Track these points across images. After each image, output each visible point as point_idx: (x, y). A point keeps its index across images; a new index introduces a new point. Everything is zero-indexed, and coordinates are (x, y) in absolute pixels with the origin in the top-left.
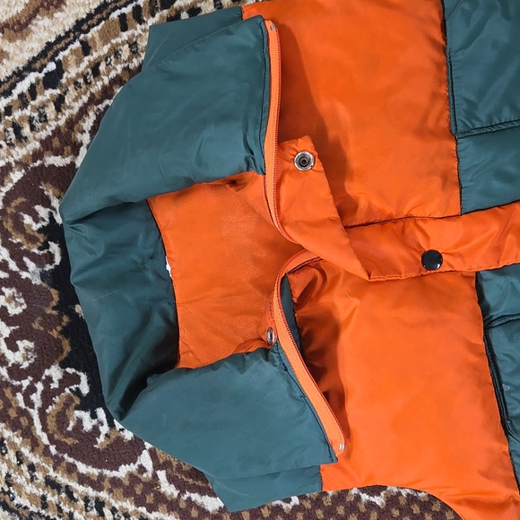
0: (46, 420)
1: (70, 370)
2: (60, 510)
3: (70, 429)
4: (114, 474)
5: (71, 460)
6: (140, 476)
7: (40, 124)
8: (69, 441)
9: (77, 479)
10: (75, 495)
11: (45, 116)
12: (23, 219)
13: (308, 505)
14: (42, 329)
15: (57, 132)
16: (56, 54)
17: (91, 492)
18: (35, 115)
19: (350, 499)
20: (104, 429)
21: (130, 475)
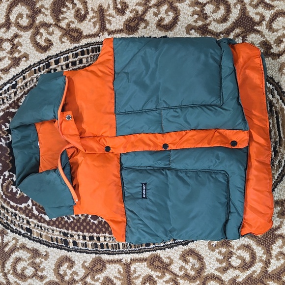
0: (3, 187)
1: (11, 173)
2: (4, 215)
3: (9, 191)
4: (21, 206)
5: (9, 200)
6: (28, 207)
7: (10, 99)
8: (9, 195)
9: (10, 206)
10: (9, 211)
11: (11, 97)
12: (2, 126)
13: (75, 221)
14: (4, 160)
15: (14, 102)
16: (16, 79)
17: (14, 211)
18: (8, 96)
19: (88, 221)
20: (19, 192)
21: (25, 207)
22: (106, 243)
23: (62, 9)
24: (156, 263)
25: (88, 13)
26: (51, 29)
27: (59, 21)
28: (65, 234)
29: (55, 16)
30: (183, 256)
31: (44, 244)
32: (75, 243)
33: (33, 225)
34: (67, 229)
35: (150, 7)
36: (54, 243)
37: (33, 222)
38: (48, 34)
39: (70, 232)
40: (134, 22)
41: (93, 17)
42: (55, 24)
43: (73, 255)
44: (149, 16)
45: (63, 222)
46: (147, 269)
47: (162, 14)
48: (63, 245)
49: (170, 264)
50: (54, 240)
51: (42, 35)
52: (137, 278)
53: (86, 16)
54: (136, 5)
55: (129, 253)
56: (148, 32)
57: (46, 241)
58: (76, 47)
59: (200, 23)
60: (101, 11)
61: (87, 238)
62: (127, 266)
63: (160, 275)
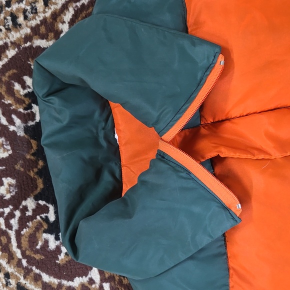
0: (21, 239)
1: (42, 203)
3: (38, 247)
4: (70, 283)
5: (38, 271)
6: (89, 287)
7: (32, 15)
8: (38, 257)
9: (41, 286)
11: (36, 9)
12: (14, 85)
14: (22, 169)
15: (44, 21)
18: (29, 8)
20: (64, 249)
21: (82, 285)
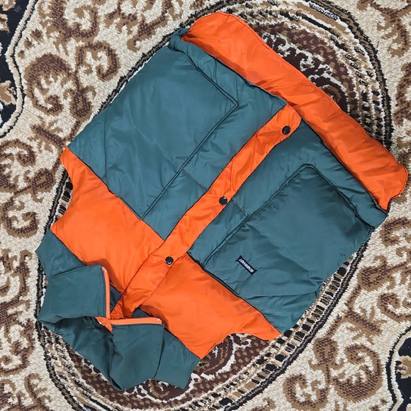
0: (153, 395)
3: (162, 390)
6: (197, 382)
10: (186, 408)
21: (194, 385)
22: (305, 320)
23: (5, 173)
24: (373, 277)
25: (31, 147)
26: (17, 203)
27: (14, 186)
28: (261, 361)
29: (5, 188)
30: (386, 241)
31: (254, 395)
32: (280, 358)
33: (222, 392)
34: (257, 354)
35: (76, 72)
36: (262, 383)
37: (219, 390)
38: (20, 210)
39: (262, 353)
40: (79, 102)
41: (40, 145)
42: (15, 193)
43: (292, 370)
44: (85, 80)
45: (245, 354)
46: (370, 294)
47: (94, 64)
48: (271, 372)
49: (385, 262)
50: (258, 379)
51: (15, 218)
52: (373, 313)
53: (33, 152)
54: (62, 87)
55: (337, 301)
56: (101, 95)
57: (253, 391)
58: (57, 189)
59: (135, 29)
60: (40, 131)
61: (284, 338)
62: (351, 315)
63: (388, 283)
